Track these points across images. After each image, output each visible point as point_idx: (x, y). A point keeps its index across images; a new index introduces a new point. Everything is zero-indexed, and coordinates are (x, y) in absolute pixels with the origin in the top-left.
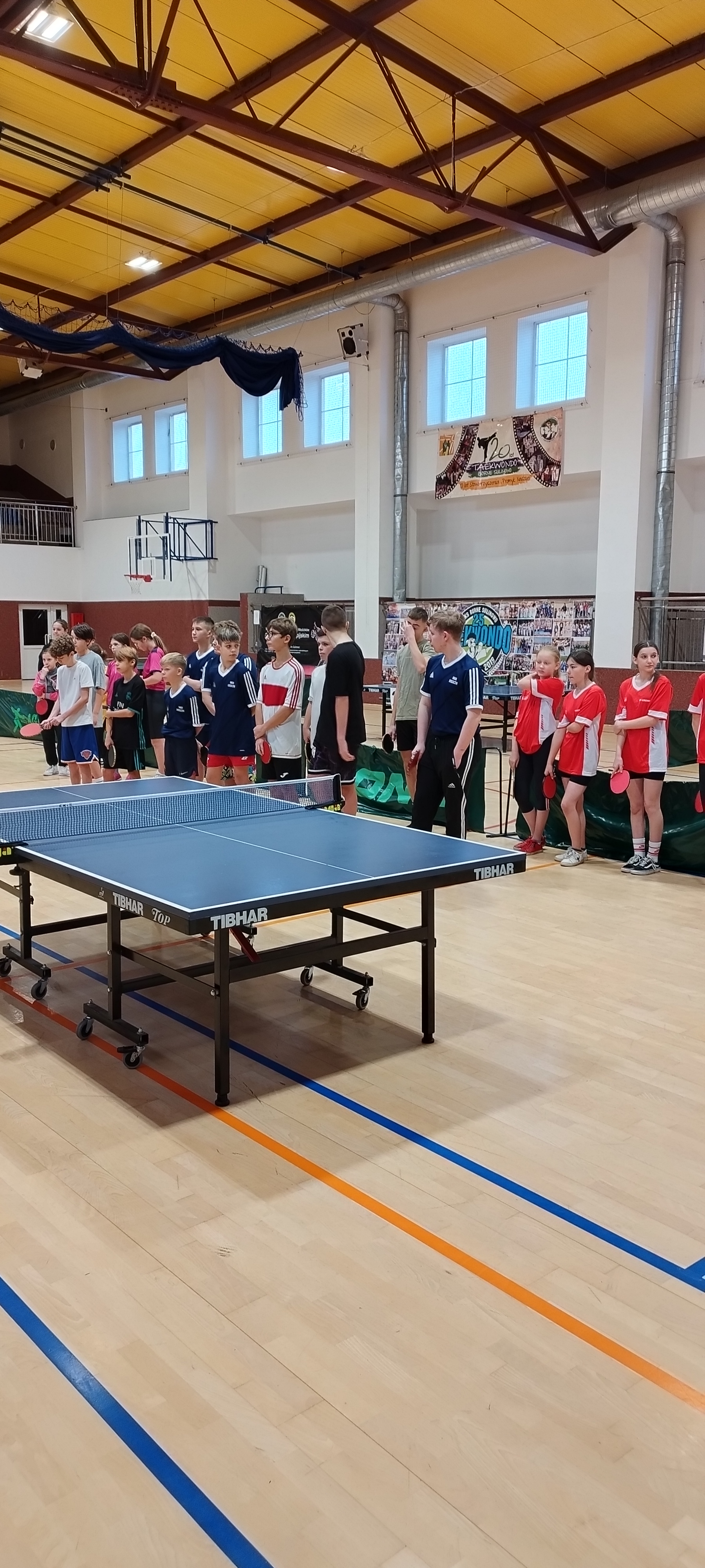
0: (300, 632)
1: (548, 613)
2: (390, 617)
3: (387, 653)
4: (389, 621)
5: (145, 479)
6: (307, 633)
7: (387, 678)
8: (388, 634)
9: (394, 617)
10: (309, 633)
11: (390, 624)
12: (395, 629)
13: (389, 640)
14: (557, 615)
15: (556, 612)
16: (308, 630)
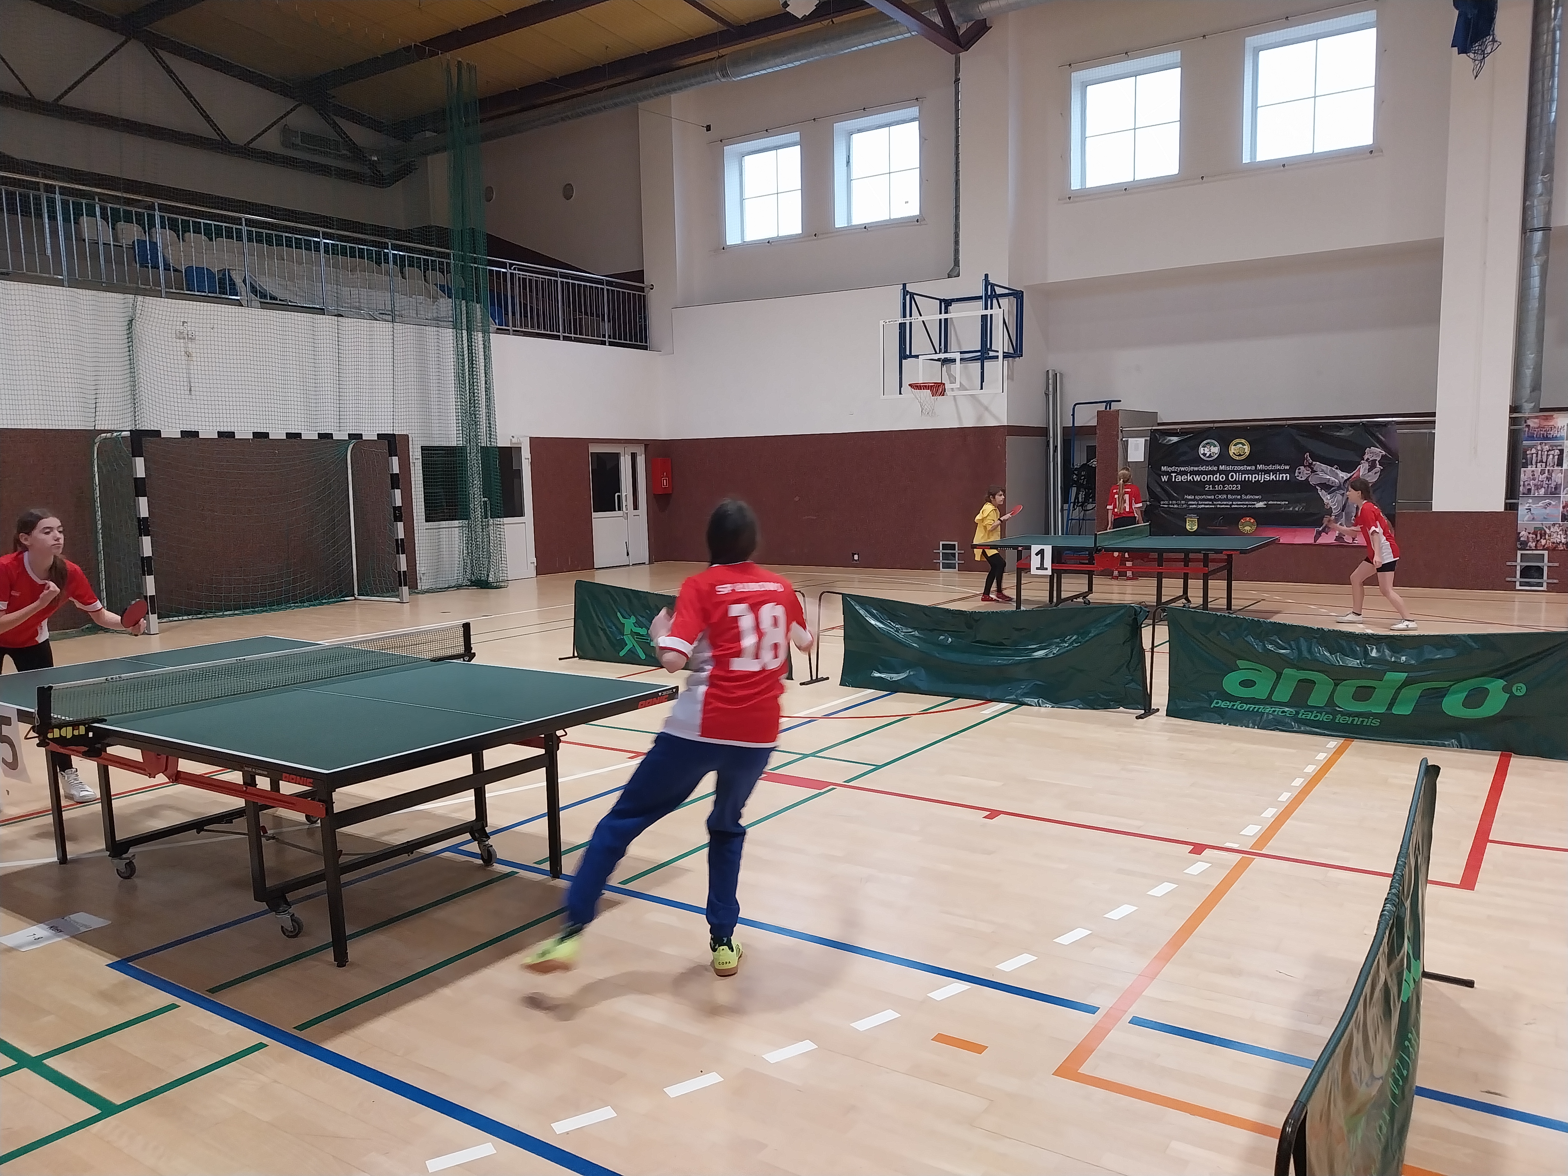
0: (1261, 471)
2: (1531, 438)
3: (1530, 501)
4: (1531, 447)
5: (812, 236)
6: (1285, 471)
7: (1532, 544)
8: (1530, 468)
9: (1547, 438)
10: (1291, 471)
11: (1534, 451)
12: (1552, 458)
13: (1534, 479)
16: (1287, 467)
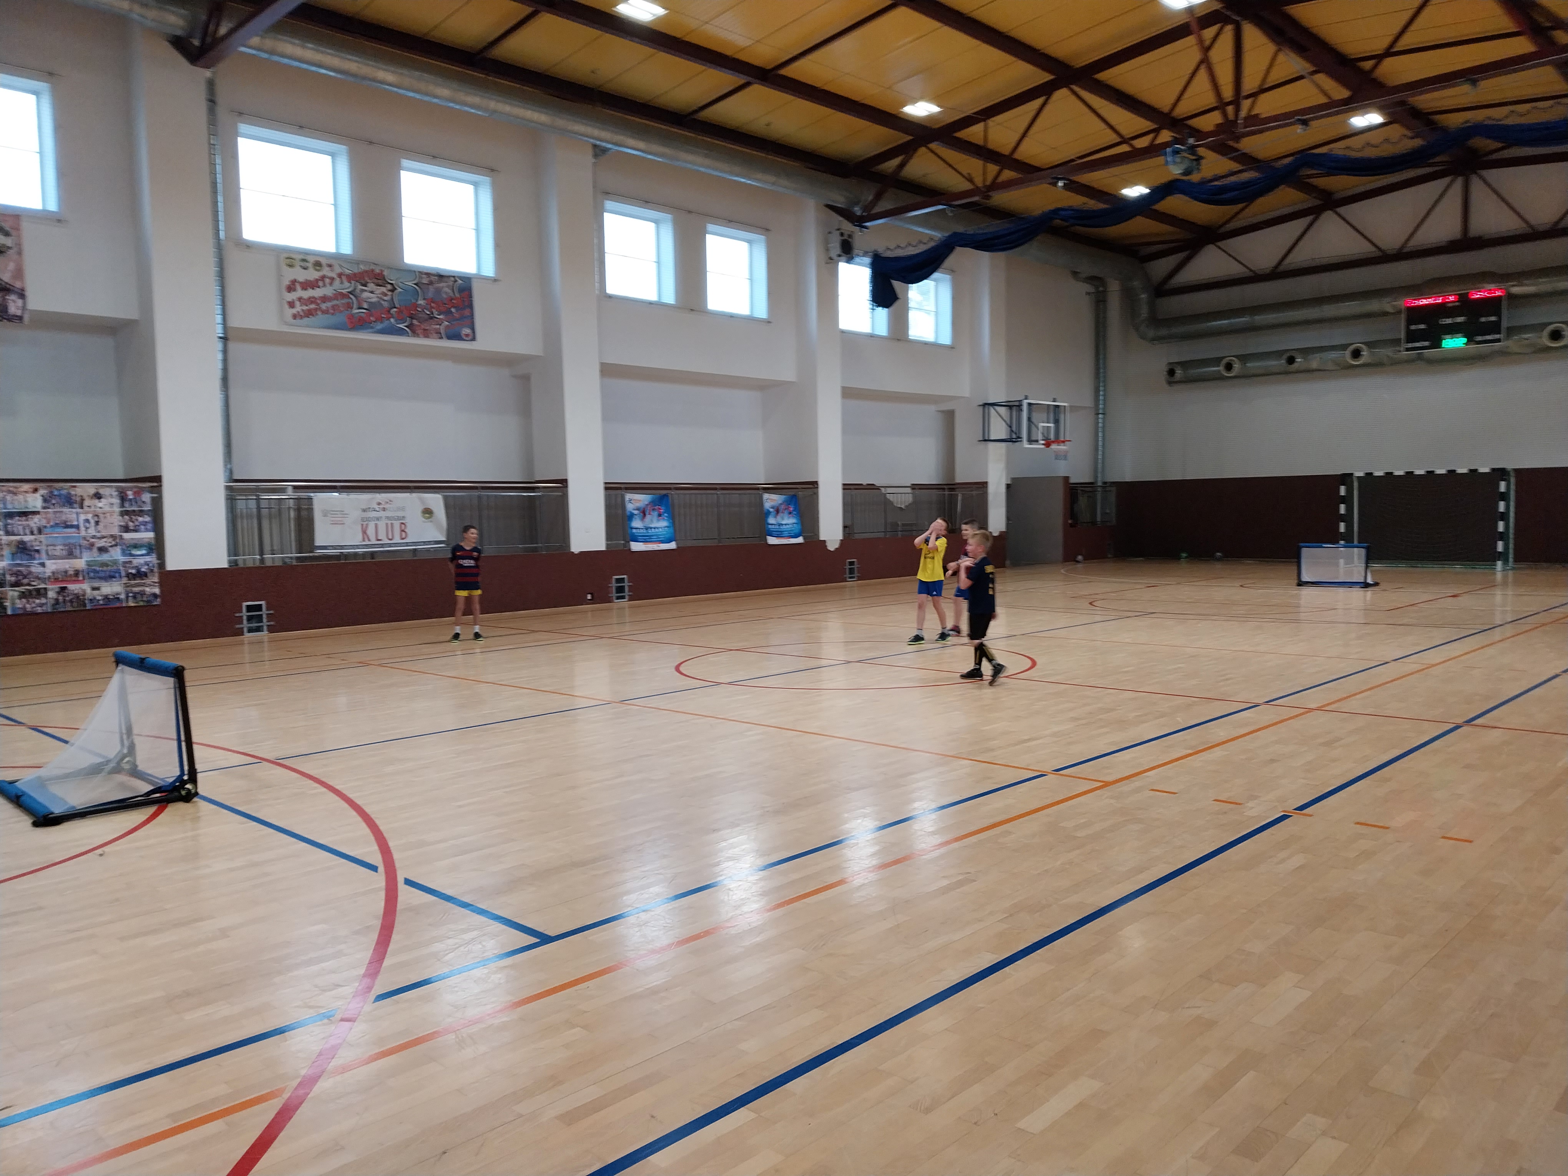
1: (69, 501)
14: (87, 503)
15: (83, 500)
